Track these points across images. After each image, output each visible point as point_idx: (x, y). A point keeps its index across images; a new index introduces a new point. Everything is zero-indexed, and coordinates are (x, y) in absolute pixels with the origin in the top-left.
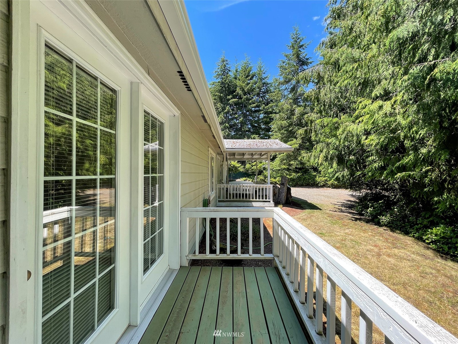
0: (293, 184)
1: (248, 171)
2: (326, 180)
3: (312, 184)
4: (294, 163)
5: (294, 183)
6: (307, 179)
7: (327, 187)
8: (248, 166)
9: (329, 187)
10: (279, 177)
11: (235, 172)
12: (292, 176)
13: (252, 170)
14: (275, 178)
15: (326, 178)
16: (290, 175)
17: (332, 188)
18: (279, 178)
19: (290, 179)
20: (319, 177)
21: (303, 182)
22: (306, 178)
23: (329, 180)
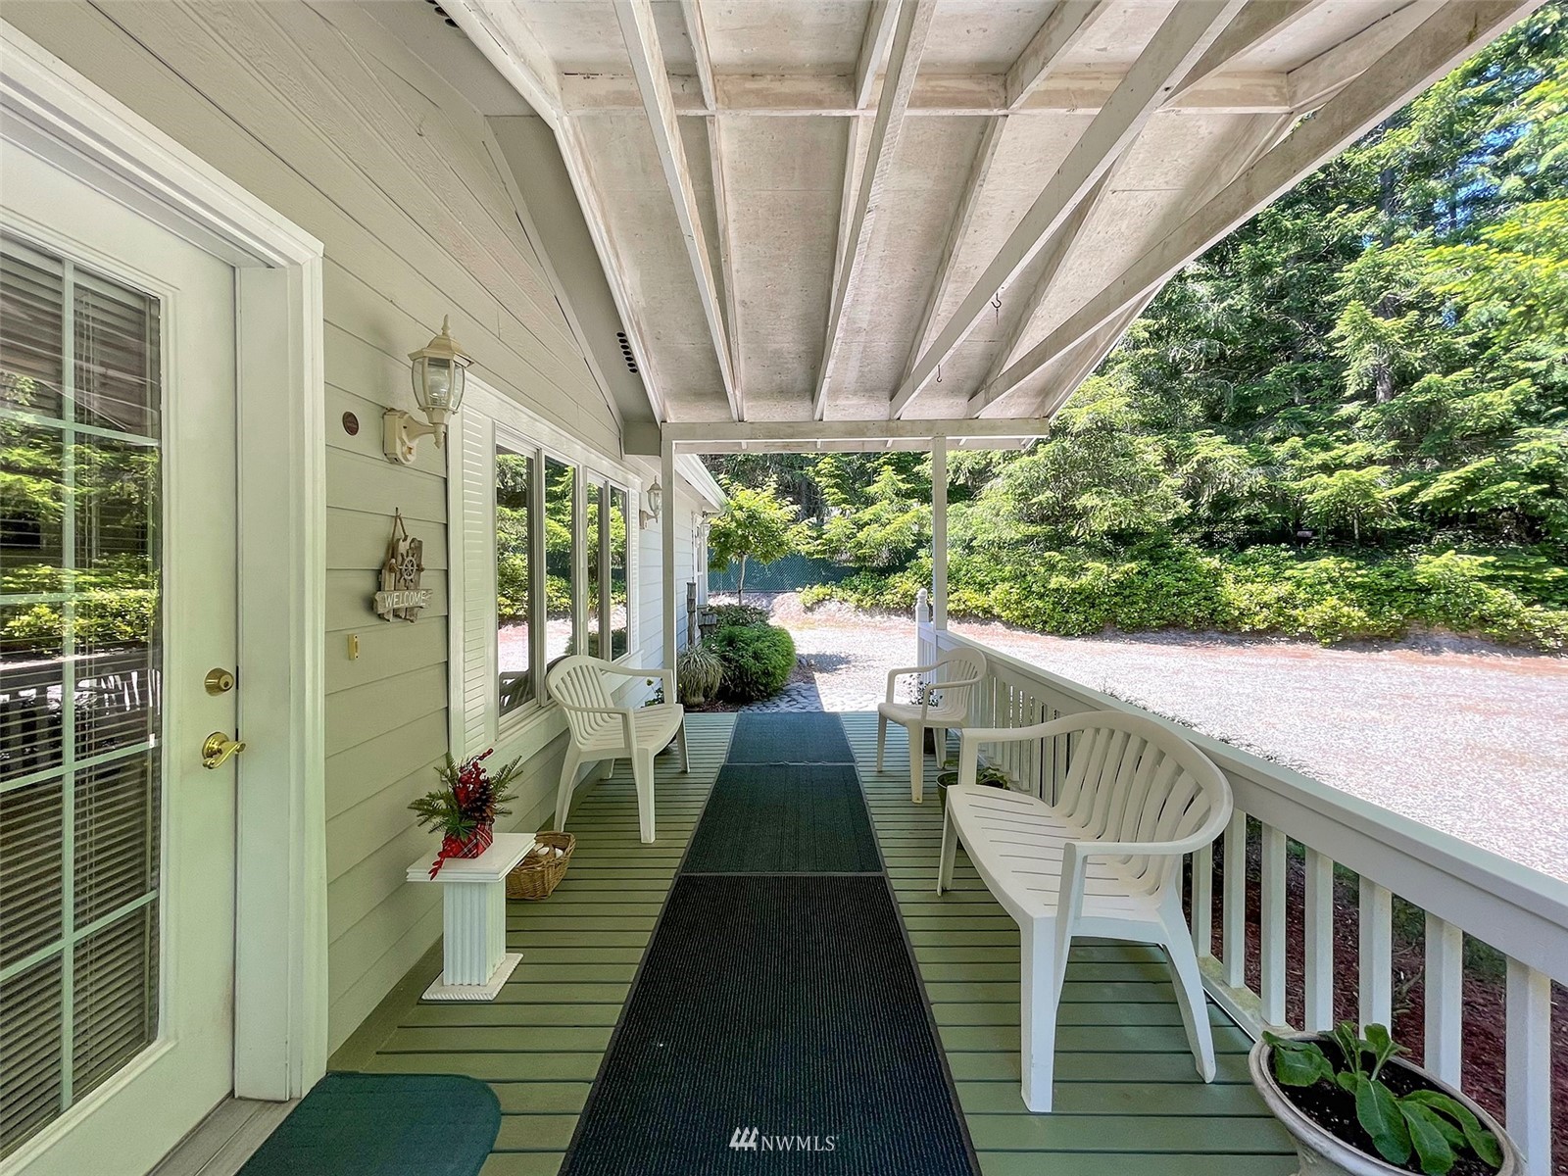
0: (1086, 620)
1: (836, 551)
2: (1287, 600)
3: (1196, 620)
4: (1097, 501)
5: (1097, 615)
6: (1168, 595)
7: (1293, 640)
8: (836, 523)
9: (1306, 638)
10: (1003, 580)
11: (765, 556)
12: (1085, 580)
13: (860, 545)
14: (982, 587)
15: (1285, 588)
16: (1073, 573)
17: (1326, 646)
18: (1007, 585)
19: (1074, 591)
20: (1237, 581)
21: (1150, 609)
22: (1162, 586)
23: (1308, 603)
